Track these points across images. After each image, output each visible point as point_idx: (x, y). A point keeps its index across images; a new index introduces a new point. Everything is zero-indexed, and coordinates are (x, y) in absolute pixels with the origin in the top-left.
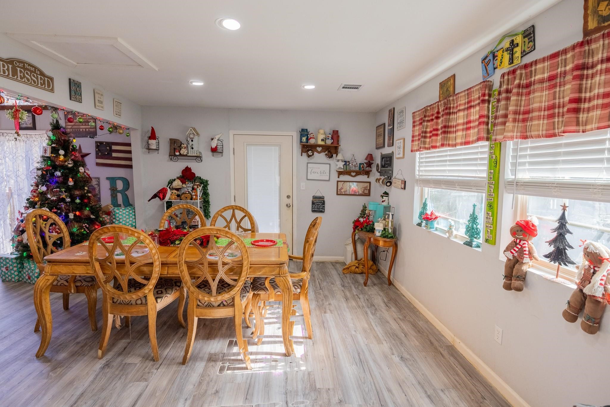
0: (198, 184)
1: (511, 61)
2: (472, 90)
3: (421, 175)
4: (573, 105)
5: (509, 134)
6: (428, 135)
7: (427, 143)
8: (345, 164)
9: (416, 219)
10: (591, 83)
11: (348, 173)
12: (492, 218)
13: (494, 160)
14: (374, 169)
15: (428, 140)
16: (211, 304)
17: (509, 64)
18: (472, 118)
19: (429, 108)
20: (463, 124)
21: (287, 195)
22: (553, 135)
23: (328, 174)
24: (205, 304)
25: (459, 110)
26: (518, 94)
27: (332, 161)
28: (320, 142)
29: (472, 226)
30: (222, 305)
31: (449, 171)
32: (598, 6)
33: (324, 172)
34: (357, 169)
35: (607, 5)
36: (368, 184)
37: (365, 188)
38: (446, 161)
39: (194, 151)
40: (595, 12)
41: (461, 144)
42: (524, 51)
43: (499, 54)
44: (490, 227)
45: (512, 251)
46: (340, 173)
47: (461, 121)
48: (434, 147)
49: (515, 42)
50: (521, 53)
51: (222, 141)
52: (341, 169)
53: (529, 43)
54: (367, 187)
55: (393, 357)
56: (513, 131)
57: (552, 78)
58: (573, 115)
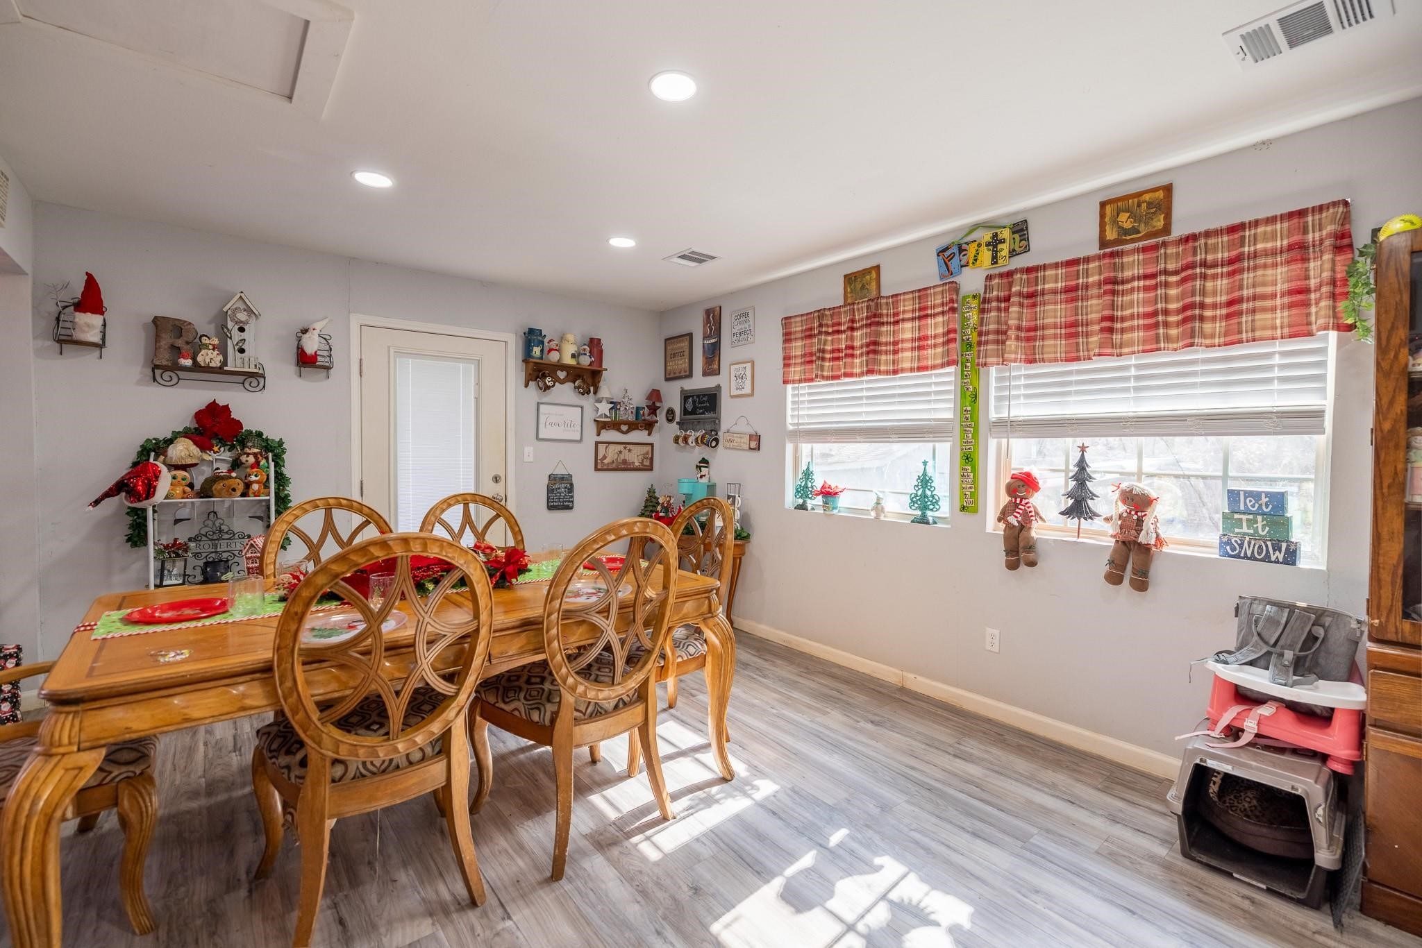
0: (256, 450)
1: (994, 260)
2: (929, 292)
3: (803, 424)
4: (1106, 324)
5: (1013, 356)
6: (828, 356)
7: (826, 368)
8: (612, 408)
9: (790, 499)
10: (1122, 301)
11: (615, 425)
12: (972, 474)
13: (970, 393)
14: (661, 417)
15: (827, 364)
16: (601, 708)
17: (992, 264)
18: (931, 332)
19: (828, 313)
20: (913, 340)
21: (493, 474)
22: (1078, 359)
23: (579, 429)
24: (589, 711)
25: (904, 320)
26: (1021, 305)
27: (588, 402)
28: (568, 361)
29: (924, 492)
30: (621, 705)
31: (867, 413)
32: (1118, 216)
33: (571, 424)
34: (631, 418)
35: (1129, 218)
36: (649, 448)
37: (645, 456)
38: (860, 398)
39: (246, 360)
40: (1115, 222)
41: (912, 370)
42: (1014, 250)
43: (972, 249)
44: (970, 488)
45: (1015, 514)
46: (602, 426)
47: (908, 335)
48: (851, 375)
49: (1000, 237)
50: (1010, 252)
51: (328, 337)
52: (606, 416)
53: (1021, 241)
54: (647, 453)
55: (860, 724)
56: (1016, 353)
57: (1068, 290)
58: (1106, 335)
